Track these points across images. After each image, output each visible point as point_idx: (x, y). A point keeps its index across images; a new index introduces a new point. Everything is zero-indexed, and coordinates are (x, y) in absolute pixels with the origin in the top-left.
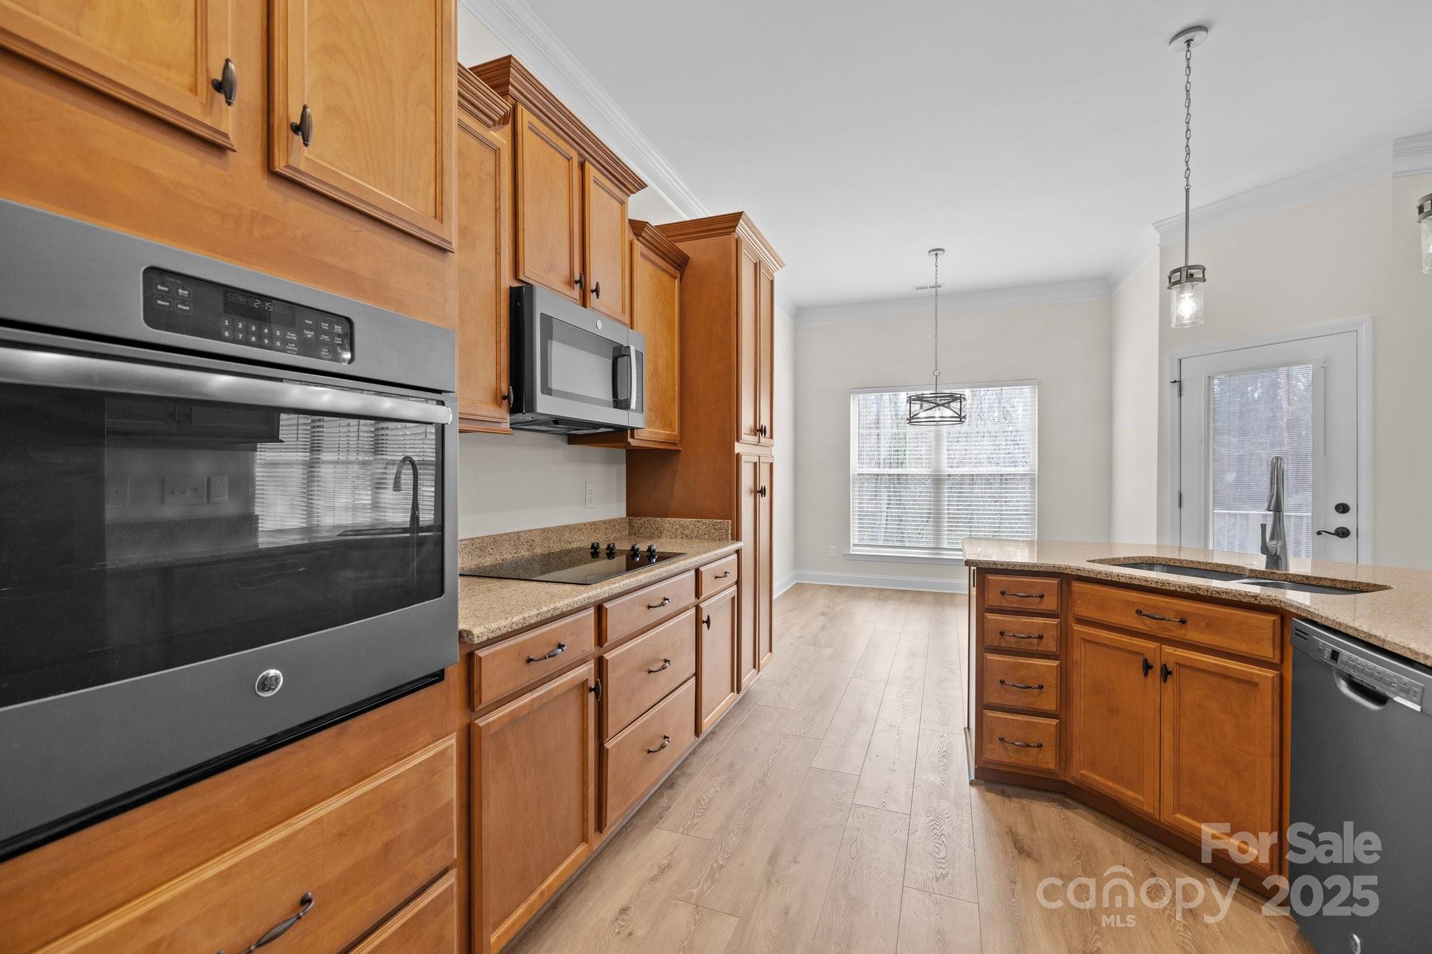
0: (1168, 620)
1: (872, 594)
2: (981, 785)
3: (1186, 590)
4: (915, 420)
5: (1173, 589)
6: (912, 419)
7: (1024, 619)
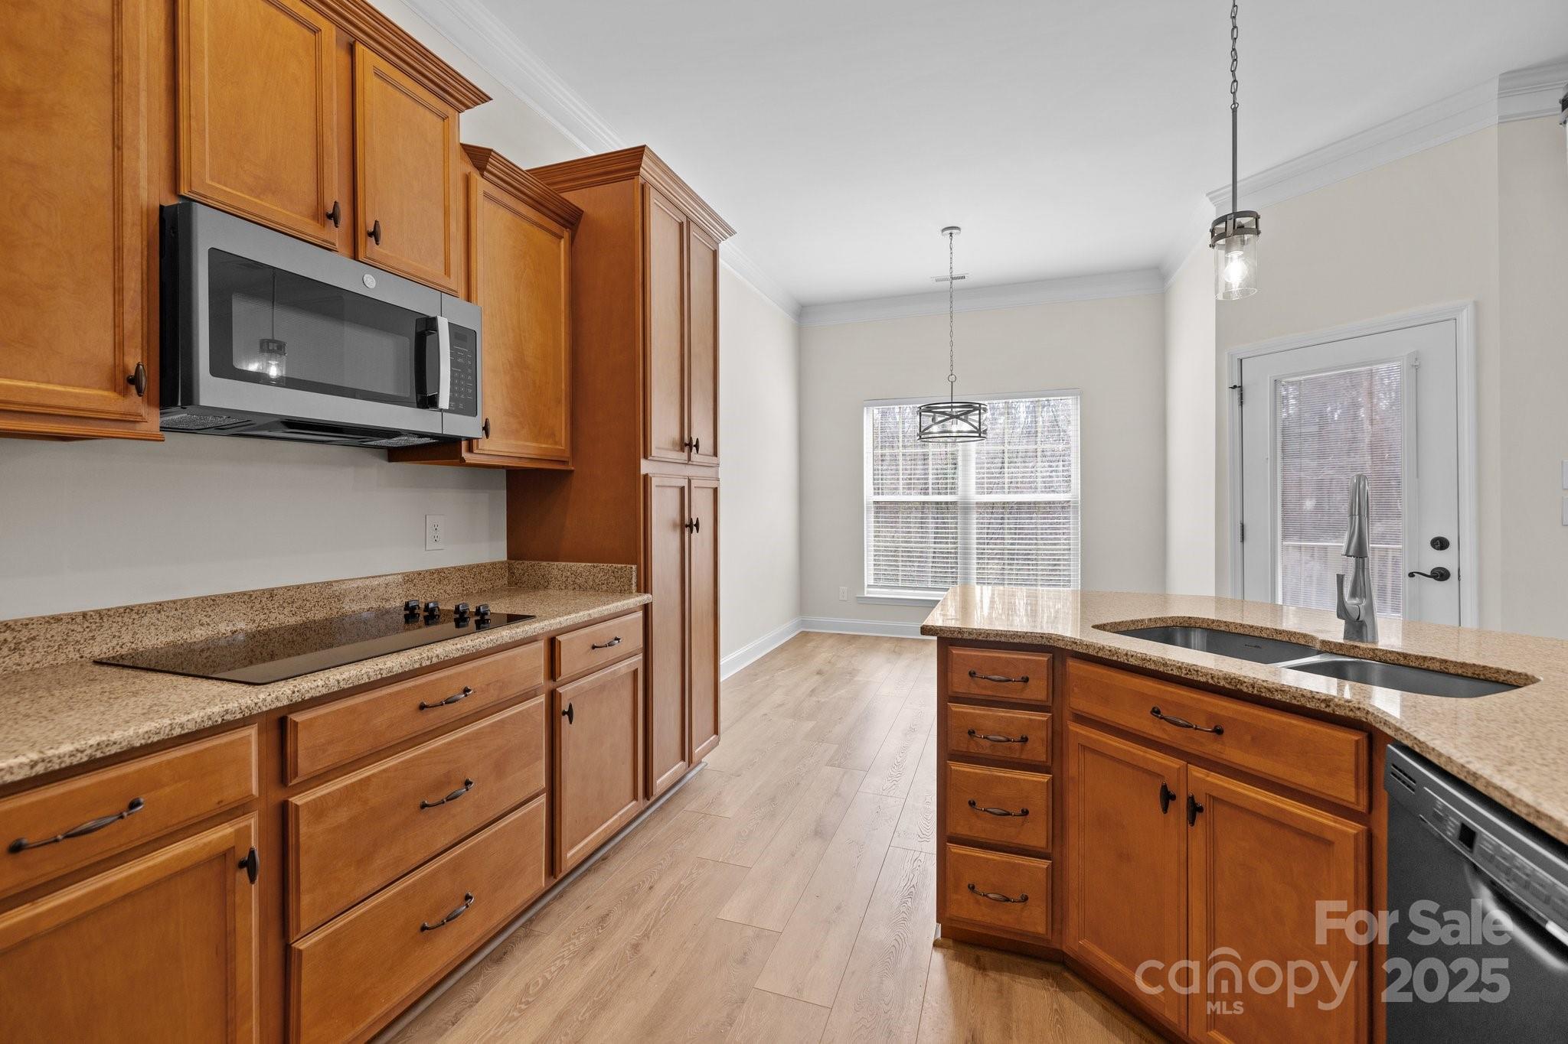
0: (1196, 729)
1: (887, 645)
2: (948, 948)
3: (1222, 683)
4: (926, 436)
5: (1203, 679)
6: (923, 434)
7: (1002, 713)
